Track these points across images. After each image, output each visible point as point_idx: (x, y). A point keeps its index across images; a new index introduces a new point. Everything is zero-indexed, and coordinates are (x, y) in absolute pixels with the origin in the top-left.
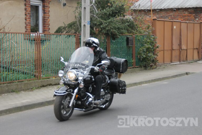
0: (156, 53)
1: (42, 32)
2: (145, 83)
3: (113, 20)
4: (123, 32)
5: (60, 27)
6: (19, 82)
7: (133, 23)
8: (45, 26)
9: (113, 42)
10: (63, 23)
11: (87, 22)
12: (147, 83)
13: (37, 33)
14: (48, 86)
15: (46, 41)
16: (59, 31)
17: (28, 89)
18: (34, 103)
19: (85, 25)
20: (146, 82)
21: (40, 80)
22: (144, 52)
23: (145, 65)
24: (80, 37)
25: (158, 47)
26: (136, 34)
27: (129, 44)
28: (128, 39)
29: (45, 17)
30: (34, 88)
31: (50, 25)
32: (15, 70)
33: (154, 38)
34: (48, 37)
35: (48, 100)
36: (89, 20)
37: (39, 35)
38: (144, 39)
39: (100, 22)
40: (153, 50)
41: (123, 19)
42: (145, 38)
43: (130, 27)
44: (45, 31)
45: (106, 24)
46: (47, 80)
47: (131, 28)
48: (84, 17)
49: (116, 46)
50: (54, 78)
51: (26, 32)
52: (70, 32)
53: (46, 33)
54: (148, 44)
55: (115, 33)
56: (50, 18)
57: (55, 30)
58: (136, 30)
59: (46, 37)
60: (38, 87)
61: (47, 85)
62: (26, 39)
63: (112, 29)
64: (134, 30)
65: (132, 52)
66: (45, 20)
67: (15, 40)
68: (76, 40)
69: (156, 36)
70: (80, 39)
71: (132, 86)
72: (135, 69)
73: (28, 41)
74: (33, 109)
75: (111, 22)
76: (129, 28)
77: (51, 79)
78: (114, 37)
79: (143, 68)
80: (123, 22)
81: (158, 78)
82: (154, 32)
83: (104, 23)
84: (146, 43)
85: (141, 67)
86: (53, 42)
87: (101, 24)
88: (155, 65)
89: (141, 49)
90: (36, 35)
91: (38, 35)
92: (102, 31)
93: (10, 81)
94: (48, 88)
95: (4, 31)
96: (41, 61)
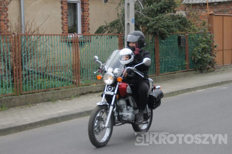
0: (214, 53)
1: (81, 33)
2: (200, 88)
3: (161, 17)
4: (173, 30)
5: (101, 26)
6: (55, 90)
7: (185, 19)
8: (84, 26)
9: (162, 42)
10: (105, 21)
11: (131, 20)
12: (202, 89)
13: (75, 34)
14: (89, 94)
15: (85, 43)
16: (100, 31)
17: (66, 98)
18: (72, 113)
19: (128, 24)
20: (202, 87)
21: (79, 88)
22: (199, 52)
23: (201, 67)
24: (124, 37)
25: (215, 47)
26: (190, 32)
27: (182, 43)
28: (179, 38)
29: (84, 16)
30: (73, 96)
31: (90, 24)
32: (51, 76)
33: (211, 37)
35: (87, 110)
36: (134, 18)
37: (77, 36)
38: (199, 38)
39: (146, 20)
40: (209, 50)
41: (173, 16)
42: (200, 36)
43: (182, 24)
44: (84, 31)
45: (154, 21)
46: (87, 87)
47: (183, 26)
48: (127, 14)
49: (166, 47)
50: (95, 85)
51: (63, 33)
52: (112, 32)
53: (85, 33)
54: (204, 43)
55: (163, 32)
56: (90, 17)
57: (96, 30)
58: (189, 27)
59: (85, 38)
60: (77, 95)
61: (87, 93)
62: (62, 41)
63: (161, 27)
64: (187, 28)
65: (185, 53)
66: (84, 19)
67: (50, 43)
68: (119, 41)
69: (213, 33)
70: (124, 39)
71: (185, 93)
72: (188, 72)
73: (64, 44)
74: (71, 121)
75: (159, 19)
76: (180, 25)
77: (92, 85)
78: (162, 36)
79: (198, 72)
80: (174, 19)
81: (216, 82)
82: (211, 29)
83: (151, 20)
84: (201, 42)
85: (195, 70)
87: (148, 22)
88: (213, 67)
89: (196, 50)
90: (74, 36)
91: (76, 37)
92: (149, 30)
93: (45, 89)
94: (88, 96)
95: (37, 33)
96: (79, 66)
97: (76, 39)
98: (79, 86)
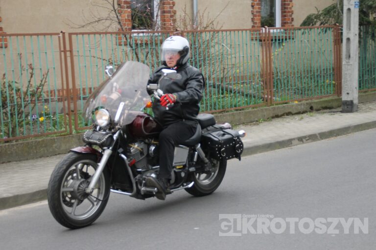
1: (280, 27)
5: (310, 15)
6: (237, 110)
8: (285, 16)
10: (316, 7)
11: (354, 4)
13: (266, 29)
14: (286, 116)
15: (288, 40)
16: (308, 22)
17: (252, 122)
18: (256, 144)
19: (349, 9)
21: (271, 107)
24: (342, 30)
29: (285, 0)
30: (261, 119)
31: (294, 12)
32: (233, 90)
34: (291, 34)
35: (281, 139)
37: (269, 31)
44: (285, 23)
46: (284, 107)
50: (297, 102)
51: (253, 27)
52: (327, 23)
53: (287, 26)
56: (293, 1)
57: (302, 22)
59: (288, 33)
60: (268, 118)
61: (283, 115)
62: (254, 39)
66: (285, 4)
68: (335, 36)
70: (342, 33)
73: (257, 43)
74: (255, 155)
77: (291, 104)
86: (300, 42)
90: (264, 32)
91: (267, 32)
93: (221, 110)
94: (285, 119)
95: (212, 28)
96: (272, 76)
97: (267, 36)
98: (272, 105)
